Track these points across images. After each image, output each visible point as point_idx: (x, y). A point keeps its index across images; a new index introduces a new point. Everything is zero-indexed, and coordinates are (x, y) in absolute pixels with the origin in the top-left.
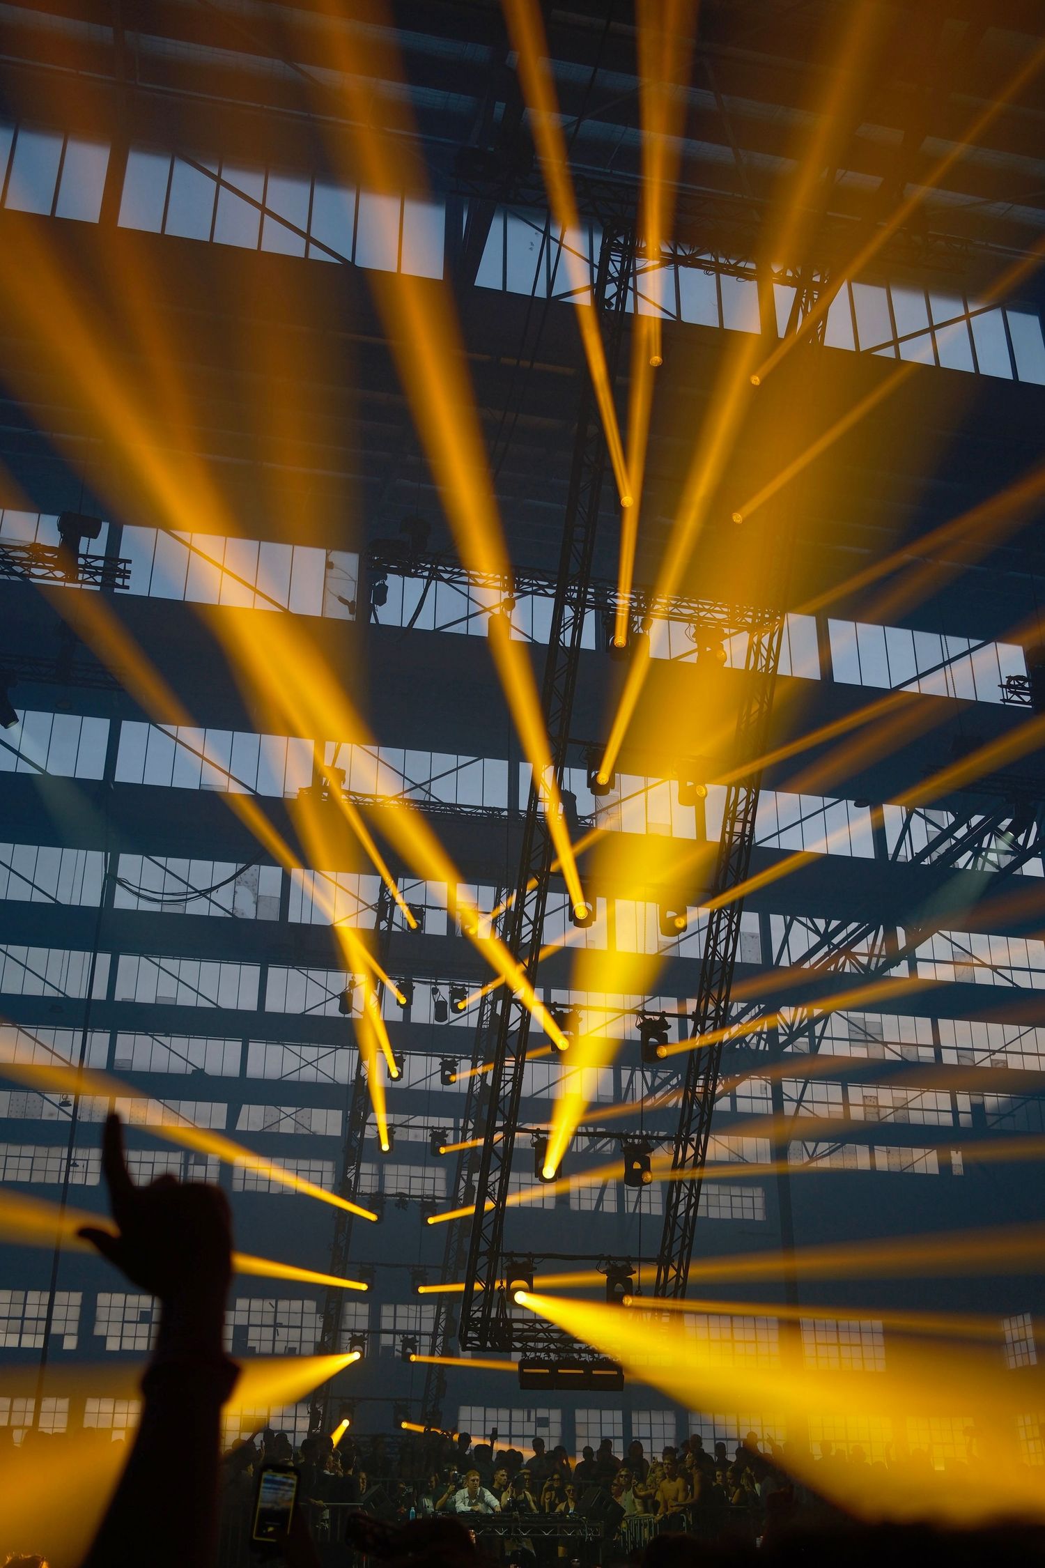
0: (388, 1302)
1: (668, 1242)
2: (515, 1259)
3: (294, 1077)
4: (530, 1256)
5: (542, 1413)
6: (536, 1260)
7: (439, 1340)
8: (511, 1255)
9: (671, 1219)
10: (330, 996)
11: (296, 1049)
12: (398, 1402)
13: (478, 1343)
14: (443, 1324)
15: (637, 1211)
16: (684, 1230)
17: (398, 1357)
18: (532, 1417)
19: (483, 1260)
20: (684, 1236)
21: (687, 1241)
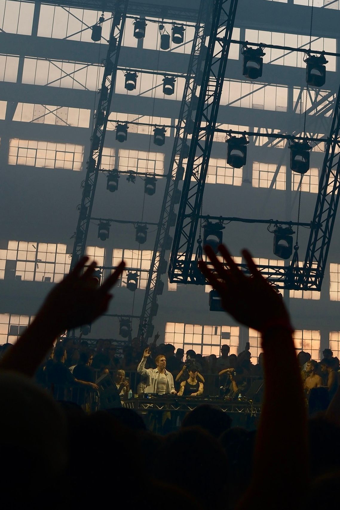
0: (118, 248)
1: (318, 213)
2: (210, 220)
3: (56, 85)
4: (221, 218)
5: (226, 329)
6: (225, 222)
7: (154, 275)
8: (207, 217)
9: (322, 197)
10: (85, 27)
11: (59, 64)
12: (122, 318)
13: (181, 278)
14: (157, 264)
15: (299, 190)
16: (330, 205)
17: (124, 286)
18: (219, 332)
19: (187, 220)
20: (330, 209)
21: (332, 212)
